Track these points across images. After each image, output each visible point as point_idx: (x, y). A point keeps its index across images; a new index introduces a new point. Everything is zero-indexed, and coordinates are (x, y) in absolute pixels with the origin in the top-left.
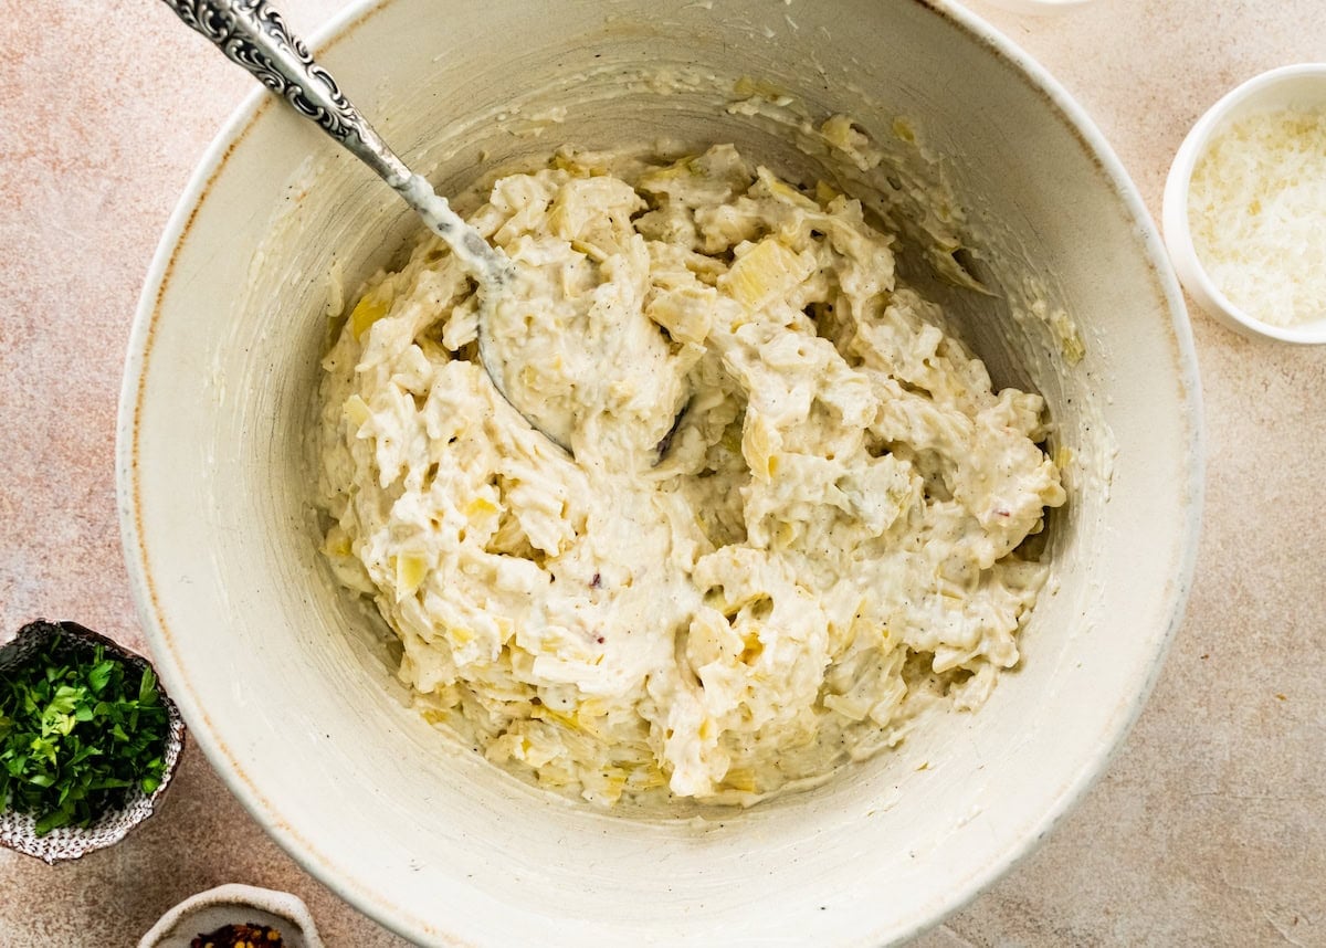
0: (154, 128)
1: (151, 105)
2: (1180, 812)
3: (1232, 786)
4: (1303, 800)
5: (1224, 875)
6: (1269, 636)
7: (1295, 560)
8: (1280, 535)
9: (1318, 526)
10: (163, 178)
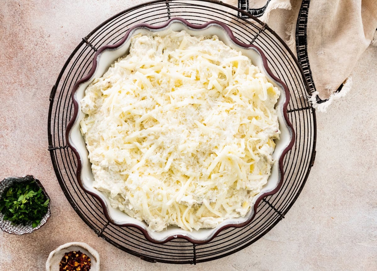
0: (46, 76)
1: (45, 70)
2: (307, 247)
3: (320, 241)
4: (338, 244)
5: (318, 263)
6: (329, 202)
7: (336, 183)
8: (332, 177)
9: (342, 175)
10: (48, 88)
